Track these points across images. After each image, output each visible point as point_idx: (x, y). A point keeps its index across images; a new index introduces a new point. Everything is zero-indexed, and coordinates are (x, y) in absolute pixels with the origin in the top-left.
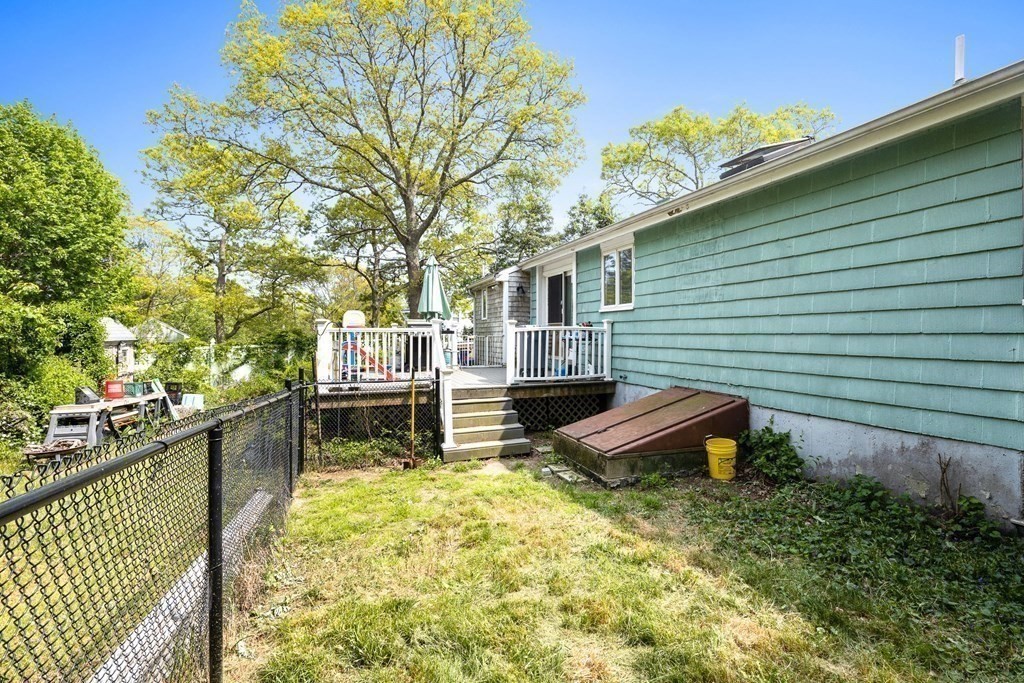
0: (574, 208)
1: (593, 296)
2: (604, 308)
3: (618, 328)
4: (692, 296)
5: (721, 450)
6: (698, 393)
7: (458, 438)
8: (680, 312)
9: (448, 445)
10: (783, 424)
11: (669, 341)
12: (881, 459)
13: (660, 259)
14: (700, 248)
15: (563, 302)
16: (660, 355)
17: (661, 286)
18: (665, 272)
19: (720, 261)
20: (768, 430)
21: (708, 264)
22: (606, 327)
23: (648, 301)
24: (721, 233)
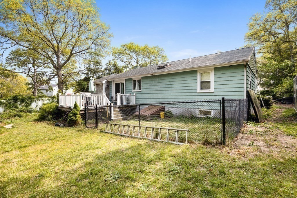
0: (108, 63)
1: (130, 88)
2: (133, 91)
3: (137, 95)
4: (154, 89)
5: (162, 114)
6: (156, 106)
7: (115, 117)
8: (152, 92)
9: (113, 118)
10: (170, 109)
11: (149, 97)
12: (183, 112)
13: (148, 82)
14: (156, 81)
15: (120, 89)
16: (147, 100)
17: (147, 87)
18: (149, 85)
19: (160, 84)
20: (168, 110)
21: (158, 84)
22: (135, 95)
23: (145, 90)
24: (160, 79)
